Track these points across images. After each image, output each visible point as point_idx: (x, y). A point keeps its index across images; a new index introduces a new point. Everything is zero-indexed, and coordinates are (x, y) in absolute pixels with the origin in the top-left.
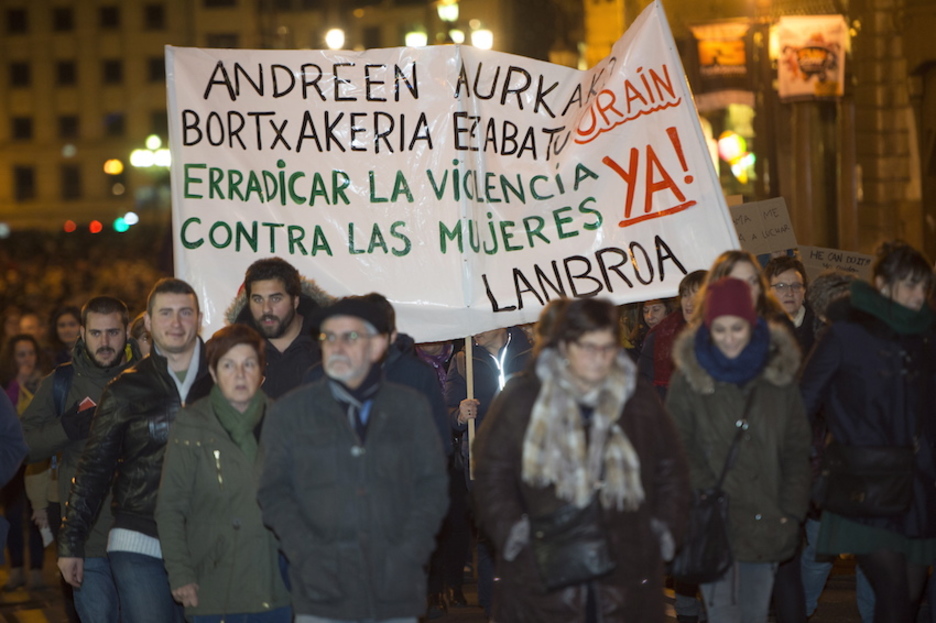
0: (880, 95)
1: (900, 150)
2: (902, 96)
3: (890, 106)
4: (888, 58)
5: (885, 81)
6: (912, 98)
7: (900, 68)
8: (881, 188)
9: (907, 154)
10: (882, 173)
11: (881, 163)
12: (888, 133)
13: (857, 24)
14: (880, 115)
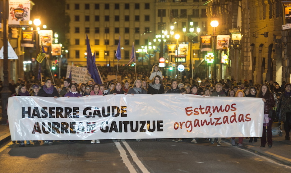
0: (245, 49)
1: (249, 60)
2: (249, 50)
3: (247, 52)
4: (247, 42)
5: (246, 47)
6: (251, 50)
7: (249, 44)
8: (245, 67)
9: (250, 61)
10: (245, 65)
11: (245, 62)
12: (246, 57)
13: (242, 35)
14: (245, 53)
